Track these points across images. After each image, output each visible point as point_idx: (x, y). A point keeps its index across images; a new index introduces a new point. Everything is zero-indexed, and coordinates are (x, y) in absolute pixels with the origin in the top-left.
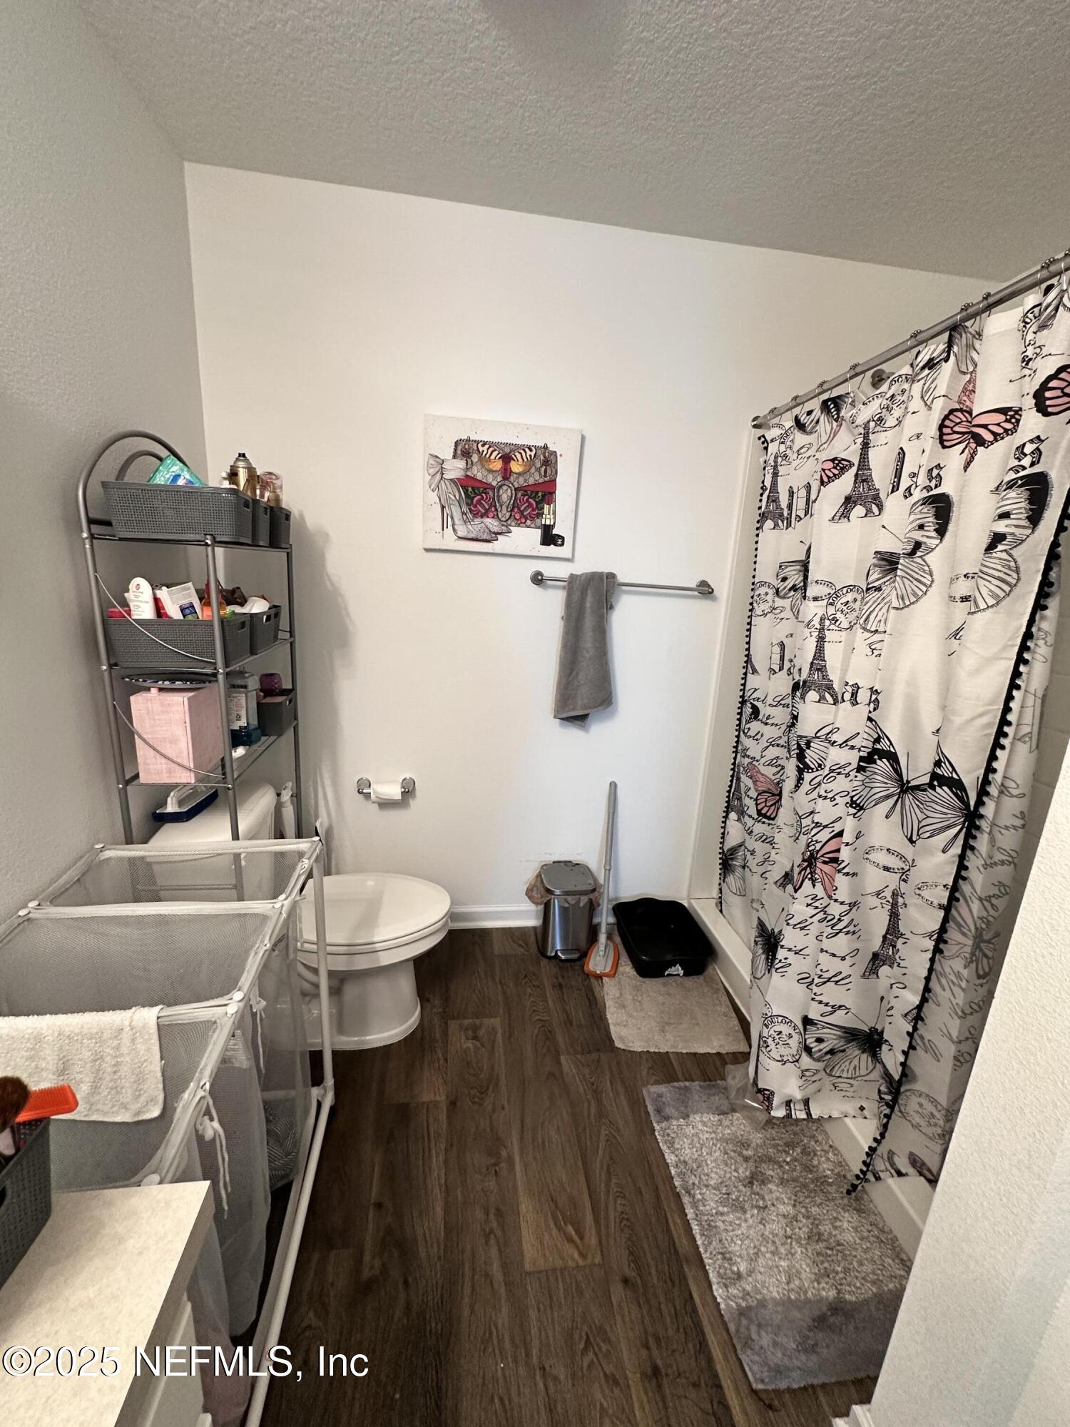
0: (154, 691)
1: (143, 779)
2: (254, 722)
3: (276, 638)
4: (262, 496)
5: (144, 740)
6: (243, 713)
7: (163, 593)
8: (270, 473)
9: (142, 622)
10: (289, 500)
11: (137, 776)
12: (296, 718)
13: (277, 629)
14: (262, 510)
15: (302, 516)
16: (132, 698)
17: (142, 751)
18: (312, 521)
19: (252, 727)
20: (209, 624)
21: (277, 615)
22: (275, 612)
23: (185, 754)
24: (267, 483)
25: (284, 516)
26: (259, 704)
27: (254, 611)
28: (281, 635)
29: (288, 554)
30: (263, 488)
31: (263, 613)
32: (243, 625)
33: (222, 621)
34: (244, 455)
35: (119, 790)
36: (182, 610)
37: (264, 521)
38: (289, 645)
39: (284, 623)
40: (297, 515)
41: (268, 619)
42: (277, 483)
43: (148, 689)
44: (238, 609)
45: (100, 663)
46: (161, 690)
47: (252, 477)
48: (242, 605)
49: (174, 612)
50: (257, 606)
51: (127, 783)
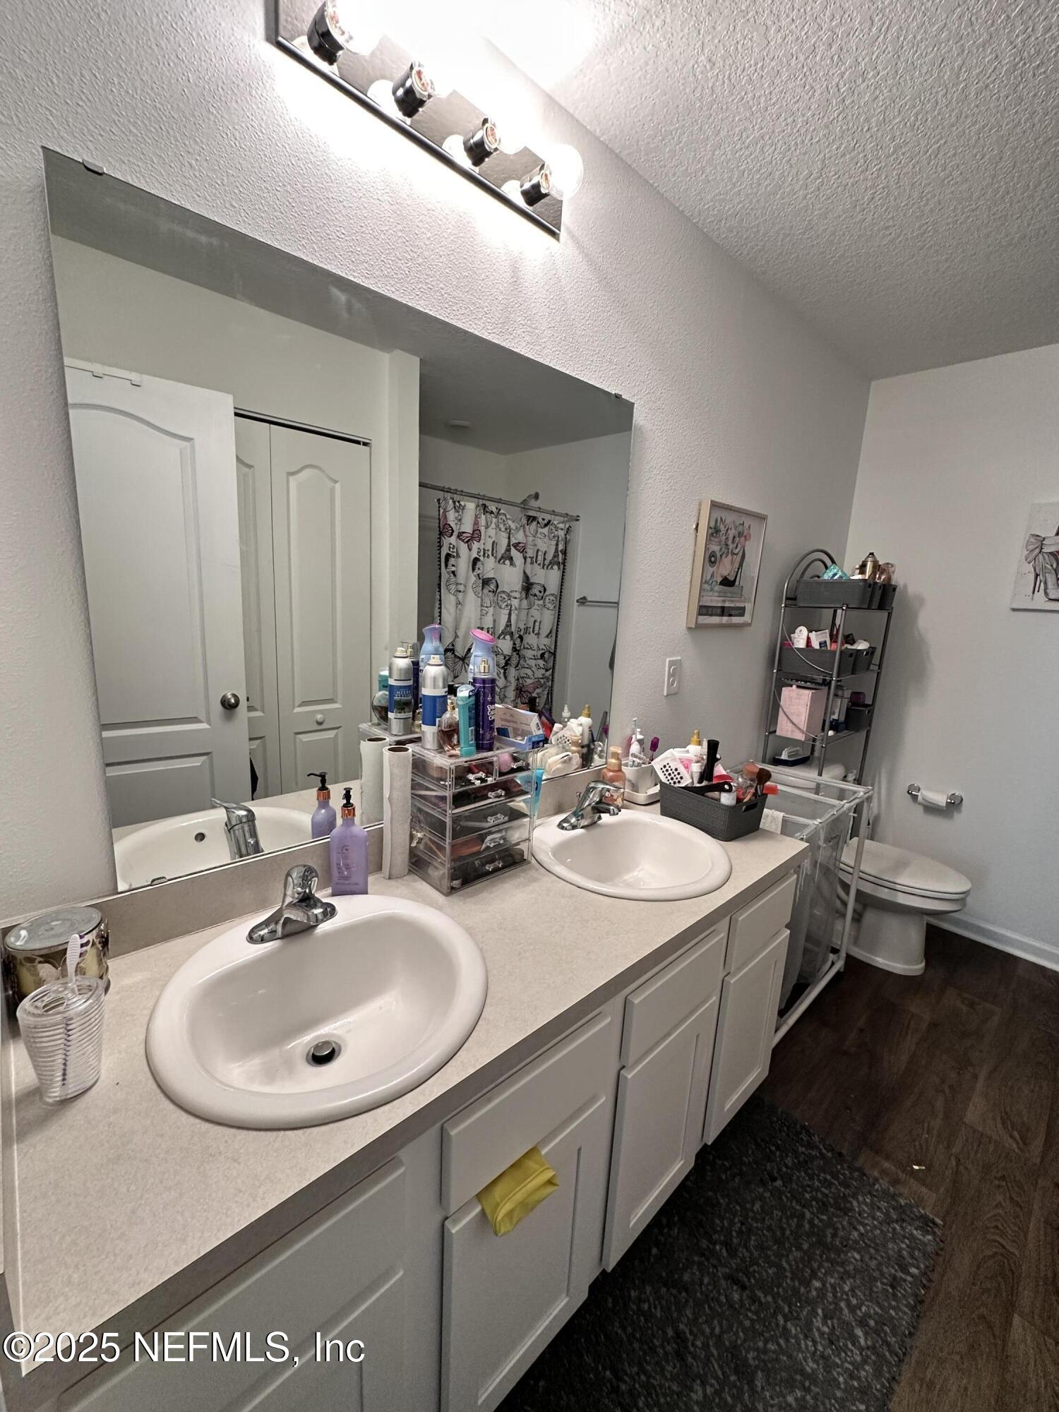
0: (794, 687)
1: (778, 733)
2: (842, 719)
3: (868, 669)
4: (880, 578)
5: (785, 713)
6: (837, 711)
7: (813, 635)
8: (888, 564)
9: (798, 649)
10: (898, 579)
11: (775, 731)
12: (870, 725)
13: (870, 663)
14: (878, 588)
15: (905, 587)
16: (783, 689)
17: (781, 717)
18: (911, 590)
19: (840, 721)
20: (834, 653)
21: (873, 653)
22: (871, 651)
23: (803, 723)
24: (884, 570)
25: (891, 590)
26: (848, 709)
27: (859, 648)
28: (872, 667)
29: (889, 613)
30: (882, 573)
31: (864, 650)
32: (851, 655)
33: (841, 652)
34: (872, 554)
35: (766, 736)
36: (820, 644)
37: (878, 593)
38: (876, 675)
39: (876, 660)
40: (902, 586)
41: (866, 654)
42: (891, 570)
43: (791, 686)
44: (849, 647)
45: (773, 668)
46: (798, 687)
47: (876, 567)
48: (852, 644)
49: (816, 645)
50: (862, 646)
51: (770, 733)
